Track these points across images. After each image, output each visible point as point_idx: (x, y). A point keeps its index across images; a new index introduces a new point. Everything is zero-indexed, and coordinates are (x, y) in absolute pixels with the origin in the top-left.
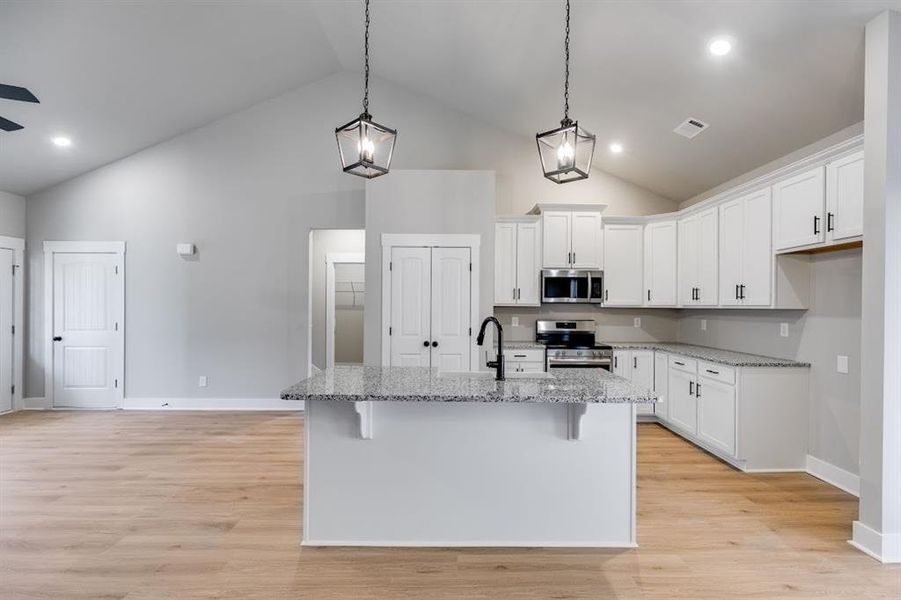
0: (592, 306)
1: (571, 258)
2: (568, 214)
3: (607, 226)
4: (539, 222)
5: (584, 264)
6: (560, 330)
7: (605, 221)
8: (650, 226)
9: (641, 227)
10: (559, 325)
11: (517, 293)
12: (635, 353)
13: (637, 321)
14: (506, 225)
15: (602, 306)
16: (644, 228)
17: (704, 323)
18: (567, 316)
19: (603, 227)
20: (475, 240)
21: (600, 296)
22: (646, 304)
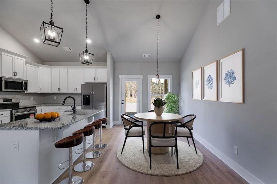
0: (16, 93)
2: (13, 56)
5: (20, 77)
6: (4, 103)
8: (41, 68)
10: (4, 101)
17: (55, 98)
18: (8, 97)
19: (26, 64)
21: (27, 89)
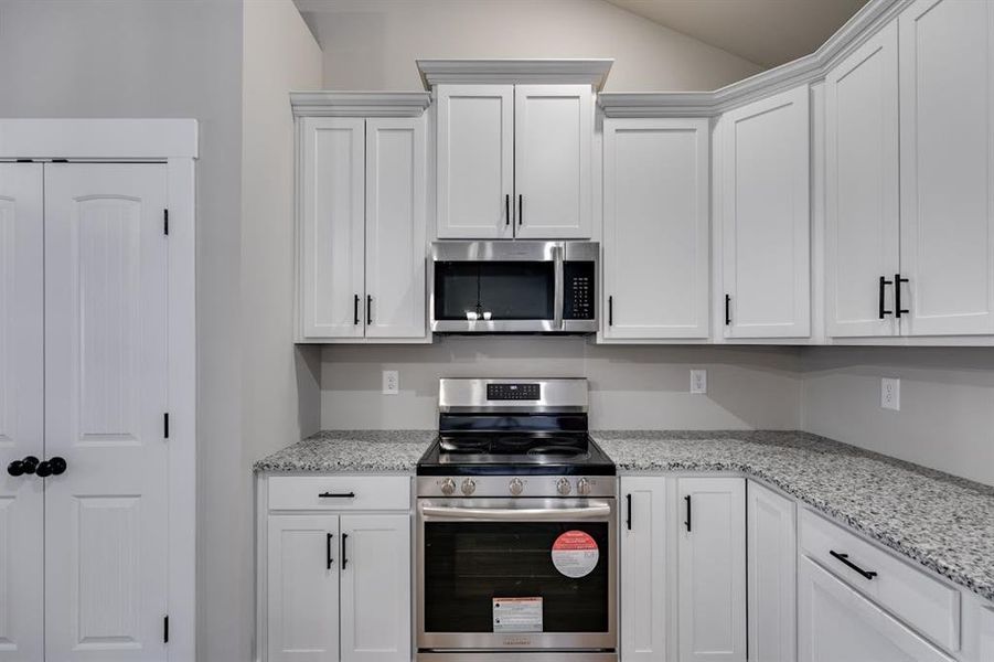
1: (514, 208)
2: (505, 90)
3: (610, 124)
4: (425, 115)
6: (497, 403)
7: (609, 107)
8: (727, 119)
9: (701, 124)
10: (495, 391)
11: (363, 308)
12: (689, 484)
13: (698, 377)
14: (337, 122)
15: (599, 340)
16: (712, 126)
18: (513, 366)
19: (599, 128)
20: (180, 137)
21: (590, 313)
22: (721, 335)
